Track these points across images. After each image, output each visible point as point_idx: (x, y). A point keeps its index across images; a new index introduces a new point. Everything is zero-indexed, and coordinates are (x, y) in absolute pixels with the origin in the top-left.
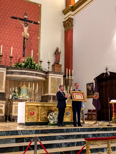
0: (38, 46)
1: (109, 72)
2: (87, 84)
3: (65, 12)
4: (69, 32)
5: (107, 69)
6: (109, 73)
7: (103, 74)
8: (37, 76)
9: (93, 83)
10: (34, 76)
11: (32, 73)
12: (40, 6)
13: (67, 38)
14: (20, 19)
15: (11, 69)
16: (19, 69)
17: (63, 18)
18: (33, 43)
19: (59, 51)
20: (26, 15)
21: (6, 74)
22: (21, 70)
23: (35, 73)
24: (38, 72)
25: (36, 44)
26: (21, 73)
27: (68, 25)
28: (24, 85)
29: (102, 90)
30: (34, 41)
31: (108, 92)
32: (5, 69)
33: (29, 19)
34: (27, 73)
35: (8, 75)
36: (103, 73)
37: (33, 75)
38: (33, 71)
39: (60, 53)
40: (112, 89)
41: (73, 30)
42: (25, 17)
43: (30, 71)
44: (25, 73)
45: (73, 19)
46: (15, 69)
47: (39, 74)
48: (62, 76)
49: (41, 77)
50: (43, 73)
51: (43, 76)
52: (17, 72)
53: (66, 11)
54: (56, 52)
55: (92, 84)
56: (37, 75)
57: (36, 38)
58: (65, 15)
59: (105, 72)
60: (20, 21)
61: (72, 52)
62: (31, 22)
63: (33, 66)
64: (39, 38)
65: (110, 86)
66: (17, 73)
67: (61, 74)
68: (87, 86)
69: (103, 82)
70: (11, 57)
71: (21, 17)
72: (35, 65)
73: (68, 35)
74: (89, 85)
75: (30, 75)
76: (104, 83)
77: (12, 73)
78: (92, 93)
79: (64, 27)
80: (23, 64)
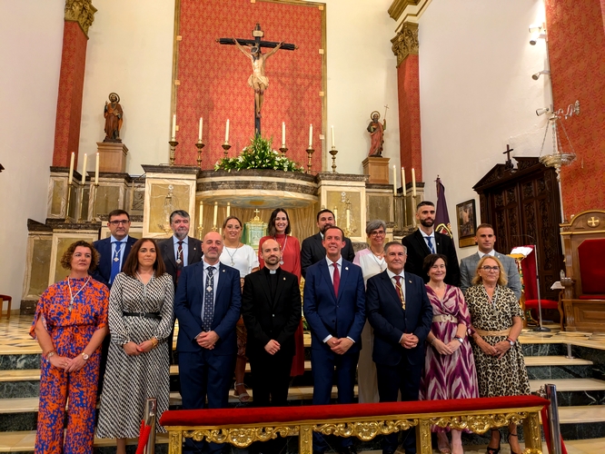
0: (320, 116)
1: (517, 158)
2: (459, 206)
3: (396, 12)
4: (408, 65)
5: (508, 152)
6: (515, 163)
7: (498, 167)
8: (283, 189)
9: (473, 201)
10: (274, 189)
11: (269, 183)
12: (321, 8)
13: (403, 82)
14: (243, 43)
15: (212, 176)
16: (231, 175)
17: (391, 29)
18: (307, 110)
19: (381, 121)
20: (259, 29)
21: (197, 190)
22: (236, 175)
23: (278, 183)
24: (287, 177)
25: (314, 112)
26: (238, 185)
27: (405, 45)
28: (257, 218)
29: (501, 220)
30: (310, 103)
31: (518, 225)
32: (194, 177)
33: (268, 39)
34: (253, 182)
35: (206, 192)
36: (498, 165)
37: (272, 189)
38: (270, 176)
39: (384, 127)
40: (530, 212)
41: (417, 56)
42: (257, 33)
43: (263, 176)
44: (246, 185)
45: (416, 26)
46: (220, 176)
47: (290, 184)
48: (364, 184)
49: (296, 191)
50: (303, 180)
51: (304, 189)
52: (225, 182)
53: (398, 9)
54: (371, 124)
55: (471, 205)
56: (282, 186)
57: (314, 96)
58: (396, 19)
59: (503, 160)
60: (242, 49)
61: (418, 120)
62: (273, 45)
63: (267, 161)
64: (322, 94)
65: (524, 205)
66: (226, 186)
67: (358, 180)
68: (458, 212)
69: (501, 194)
70: (227, 147)
71: (245, 37)
72: (272, 161)
73: (404, 73)
74: (462, 208)
75: (262, 188)
76: (505, 197)
77: (214, 186)
78: (472, 231)
79: (396, 54)
80: (241, 159)
